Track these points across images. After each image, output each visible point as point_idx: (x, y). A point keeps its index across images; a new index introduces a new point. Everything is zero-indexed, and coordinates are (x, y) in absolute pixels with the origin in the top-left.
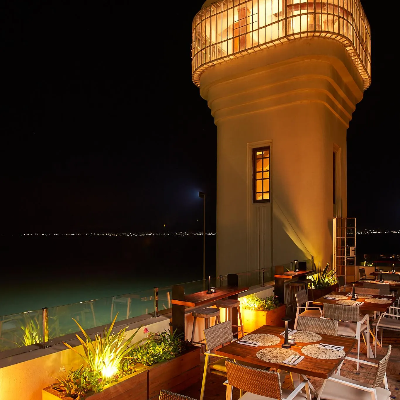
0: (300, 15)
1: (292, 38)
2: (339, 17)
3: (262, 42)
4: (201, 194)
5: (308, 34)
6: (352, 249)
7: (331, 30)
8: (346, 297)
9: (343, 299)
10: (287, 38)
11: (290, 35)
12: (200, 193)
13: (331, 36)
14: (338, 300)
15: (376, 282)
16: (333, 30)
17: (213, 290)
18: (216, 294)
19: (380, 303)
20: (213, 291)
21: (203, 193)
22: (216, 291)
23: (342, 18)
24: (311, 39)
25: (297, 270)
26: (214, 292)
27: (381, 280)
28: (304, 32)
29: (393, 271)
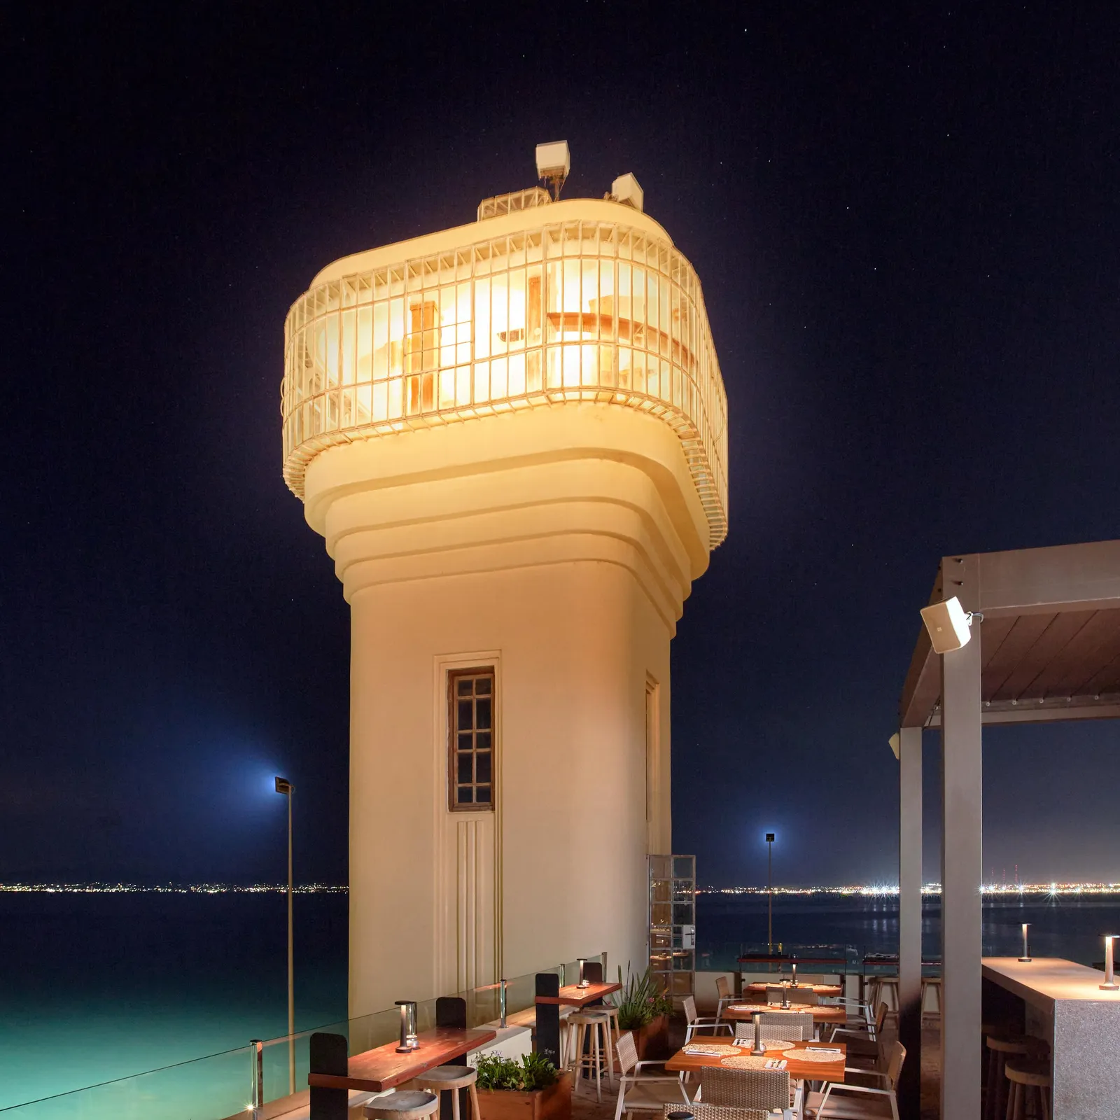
0: (580, 343)
1: (558, 397)
2: (673, 364)
3: (481, 397)
4: (282, 785)
5: (600, 393)
6: (689, 929)
7: (653, 392)
8: (733, 1049)
9: (732, 1053)
10: (547, 396)
11: (554, 391)
12: (279, 781)
13: (653, 408)
14: (724, 1057)
15: (773, 1008)
16: (658, 392)
17: (411, 1041)
18: (422, 1052)
19: (820, 1061)
20: (414, 1045)
21: (287, 782)
22: (420, 1046)
23: (678, 367)
24: (603, 408)
25: (584, 983)
26: (417, 1048)
27: (784, 1004)
28: (588, 388)
29: (794, 983)
